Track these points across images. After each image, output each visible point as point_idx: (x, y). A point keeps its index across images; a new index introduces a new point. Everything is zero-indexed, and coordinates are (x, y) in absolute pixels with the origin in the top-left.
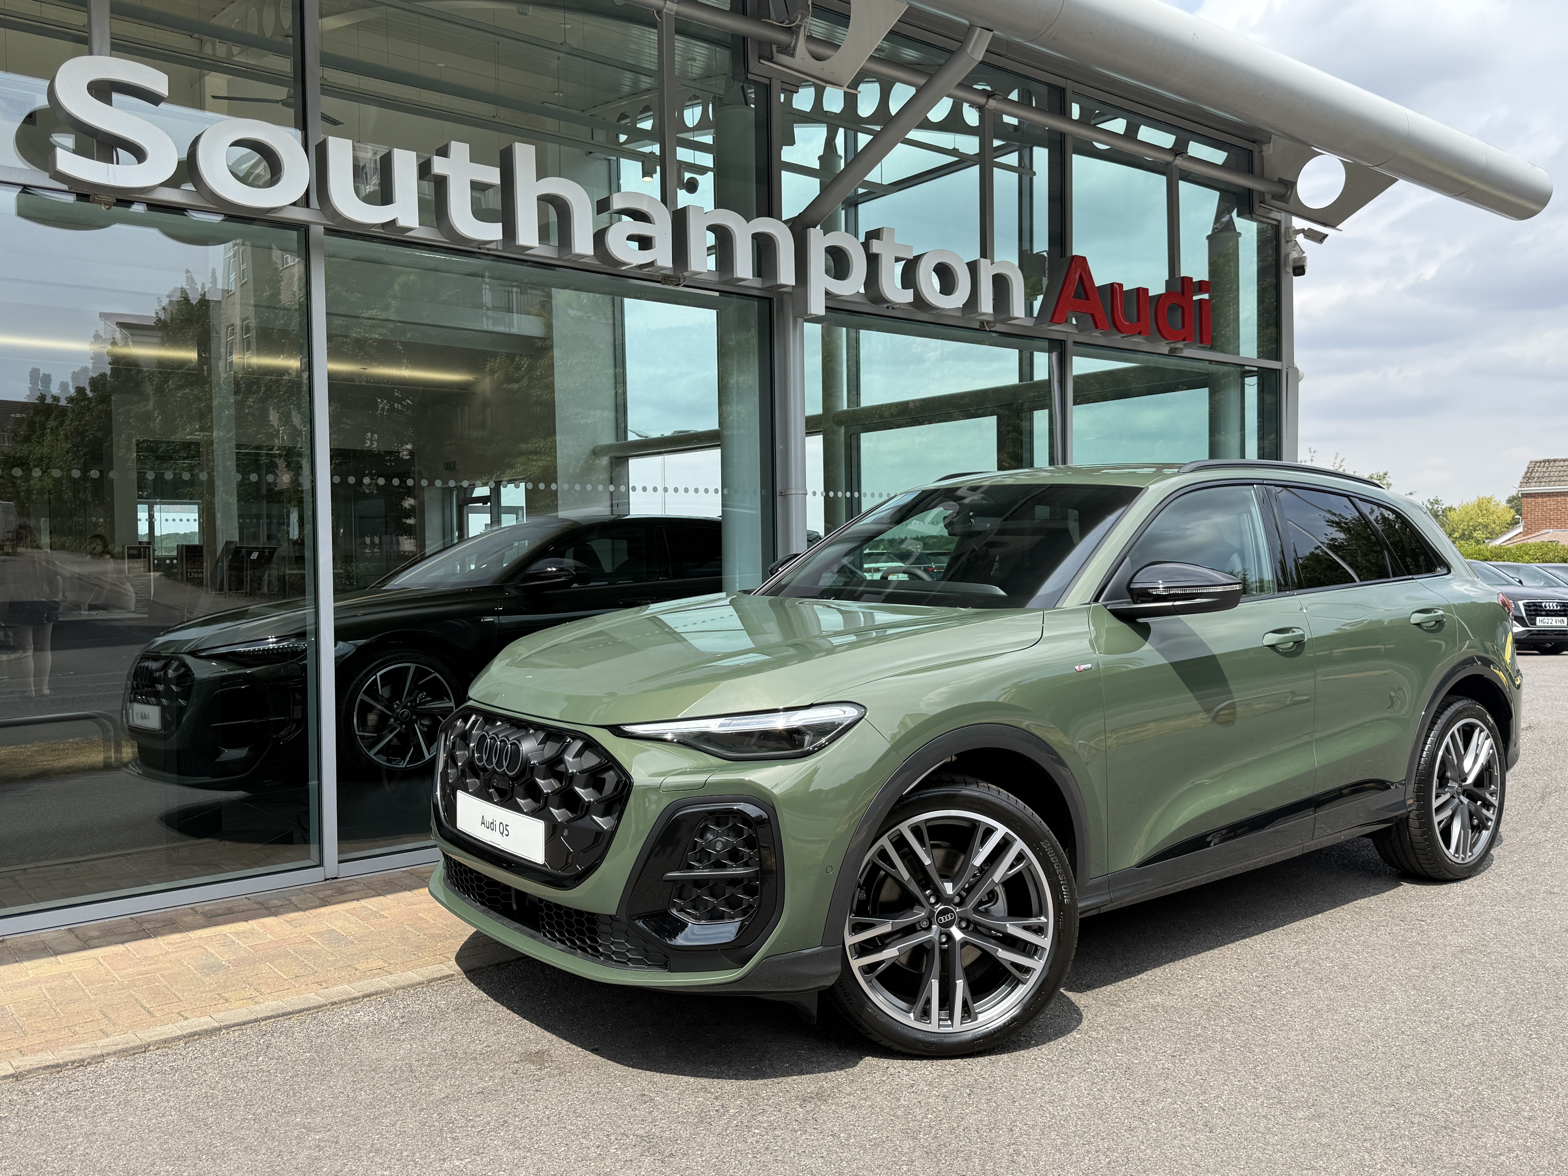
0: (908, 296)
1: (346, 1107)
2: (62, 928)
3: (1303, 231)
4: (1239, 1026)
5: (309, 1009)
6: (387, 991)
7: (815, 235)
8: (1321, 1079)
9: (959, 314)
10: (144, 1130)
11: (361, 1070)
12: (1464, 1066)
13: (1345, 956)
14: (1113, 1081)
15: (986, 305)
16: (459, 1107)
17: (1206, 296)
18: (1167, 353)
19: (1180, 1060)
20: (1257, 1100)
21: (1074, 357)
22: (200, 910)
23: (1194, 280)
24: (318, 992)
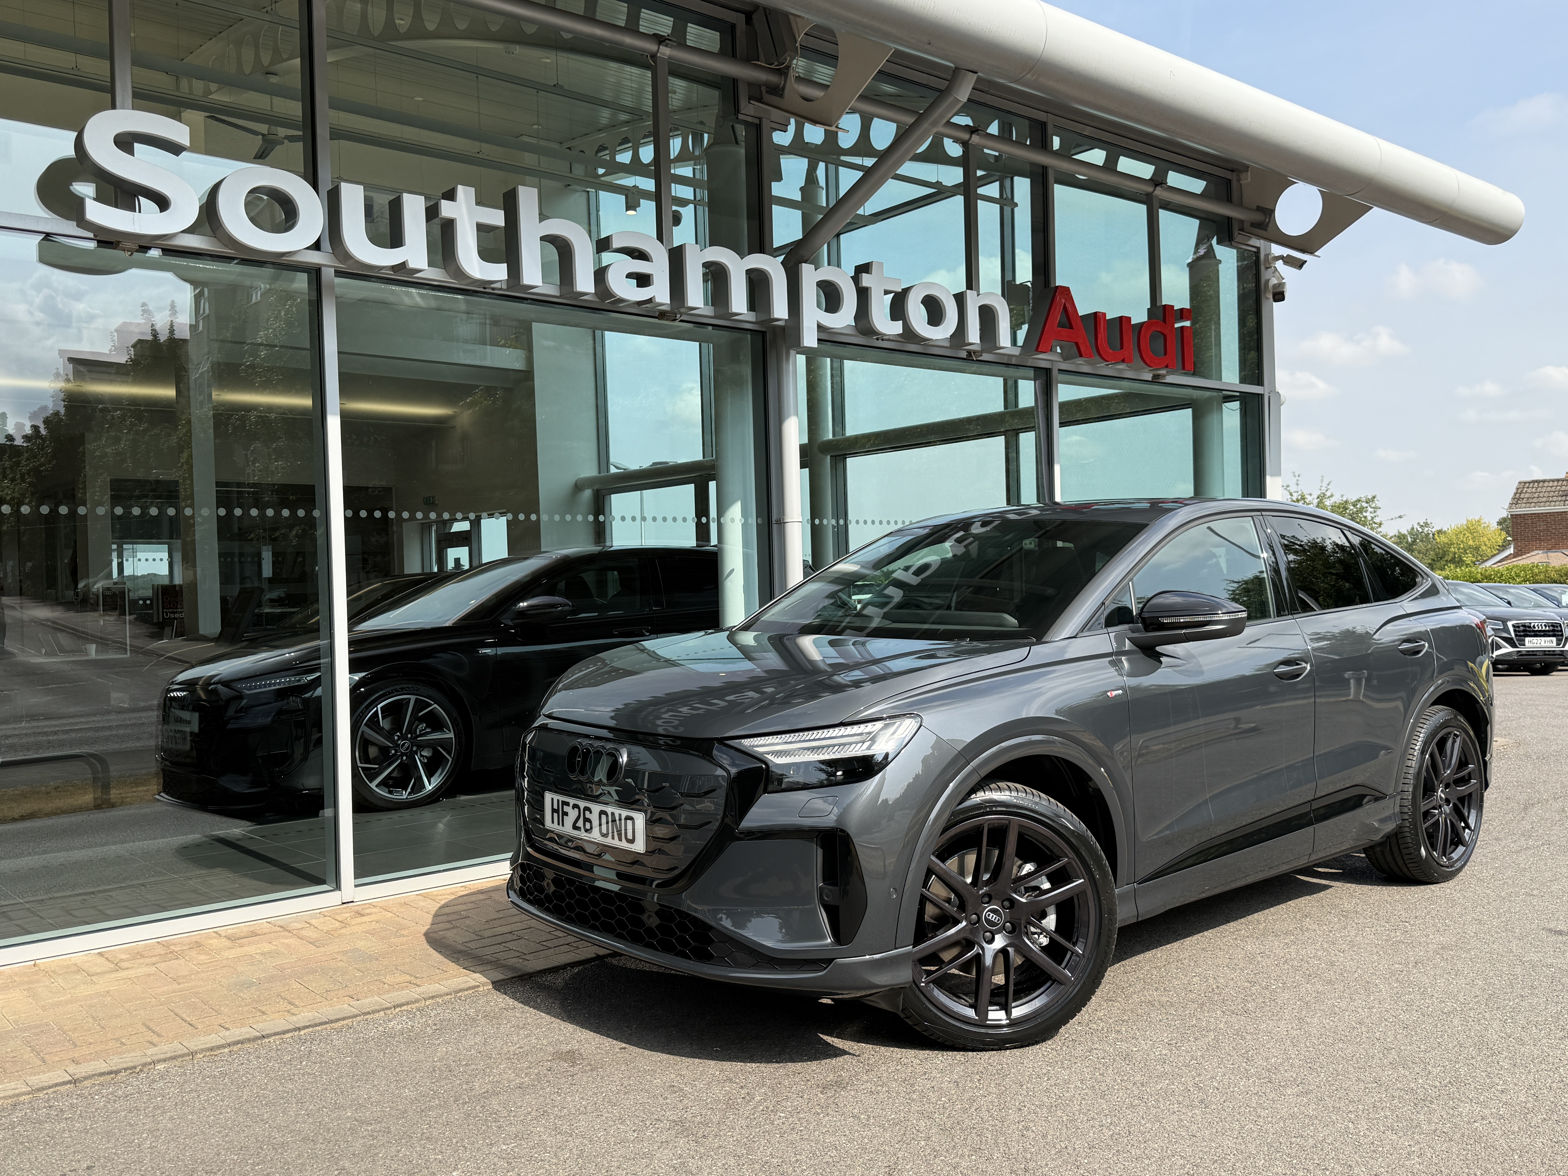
0: (897, 328)
1: (393, 1103)
2: (92, 952)
3: (1281, 257)
4: (1232, 1017)
5: (344, 1019)
6: (417, 1001)
7: (806, 269)
8: (1308, 1061)
9: (947, 344)
10: (205, 1125)
11: (402, 1071)
12: (1443, 1047)
13: (1332, 955)
15: (974, 335)
16: (499, 1100)
17: (1187, 324)
18: (1150, 379)
21: (1059, 385)
22: (223, 934)
23: (1175, 308)
24: (351, 1004)
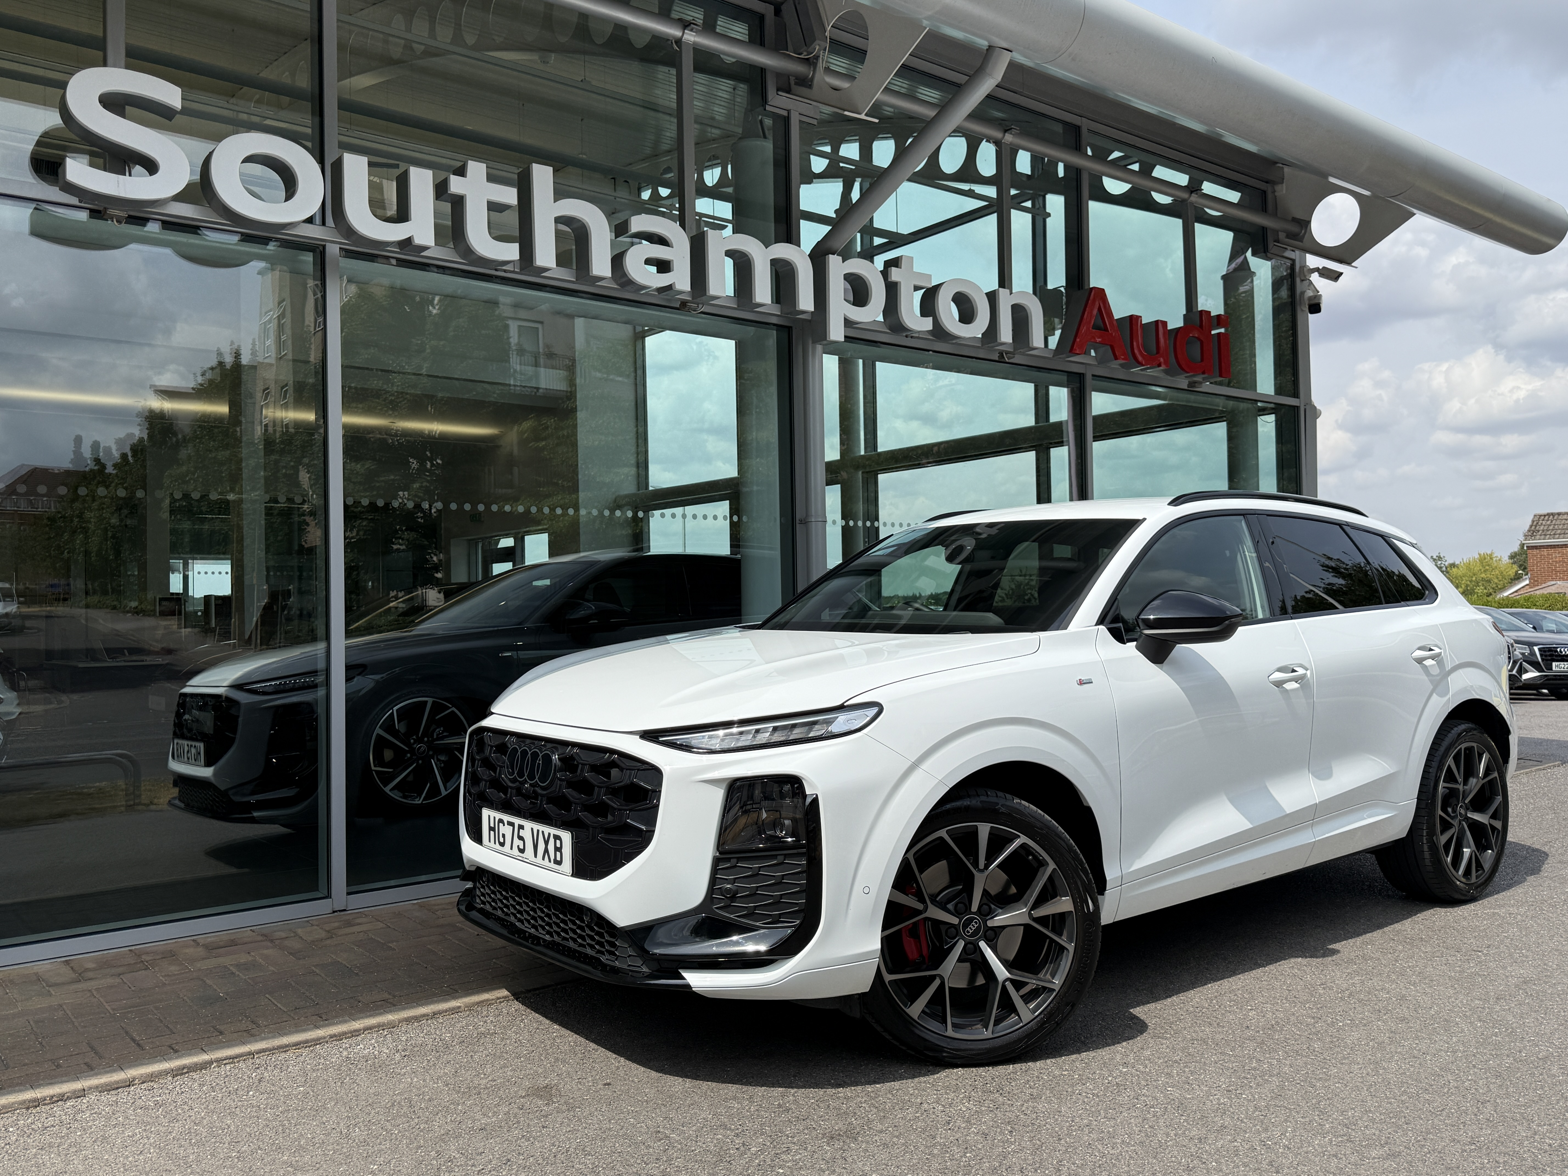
0: (926, 324)
2: (59, 960)
3: (1317, 269)
5: (306, 1042)
6: (390, 1023)
7: (834, 262)
9: (978, 344)
14: (1165, 1117)
15: (1006, 335)
16: (459, 1144)
17: (1222, 330)
18: (1186, 387)
19: (1236, 1095)
20: (1324, 1137)
21: (1093, 393)
22: (202, 942)
23: (1211, 314)
